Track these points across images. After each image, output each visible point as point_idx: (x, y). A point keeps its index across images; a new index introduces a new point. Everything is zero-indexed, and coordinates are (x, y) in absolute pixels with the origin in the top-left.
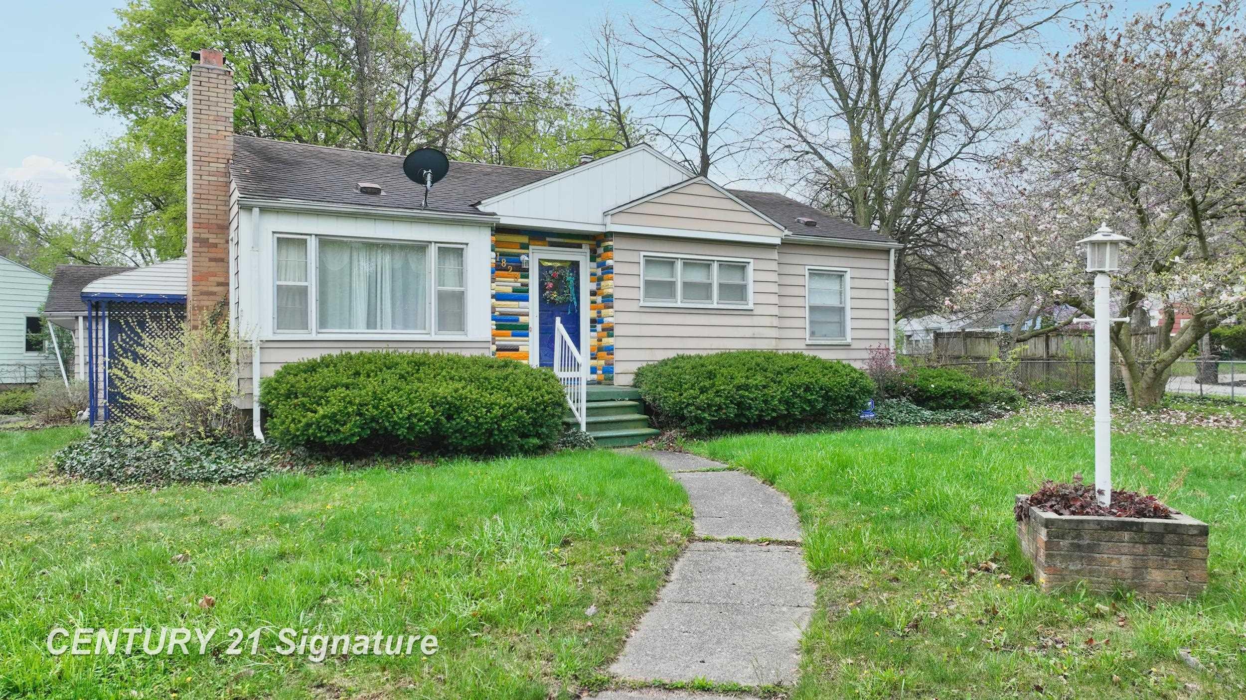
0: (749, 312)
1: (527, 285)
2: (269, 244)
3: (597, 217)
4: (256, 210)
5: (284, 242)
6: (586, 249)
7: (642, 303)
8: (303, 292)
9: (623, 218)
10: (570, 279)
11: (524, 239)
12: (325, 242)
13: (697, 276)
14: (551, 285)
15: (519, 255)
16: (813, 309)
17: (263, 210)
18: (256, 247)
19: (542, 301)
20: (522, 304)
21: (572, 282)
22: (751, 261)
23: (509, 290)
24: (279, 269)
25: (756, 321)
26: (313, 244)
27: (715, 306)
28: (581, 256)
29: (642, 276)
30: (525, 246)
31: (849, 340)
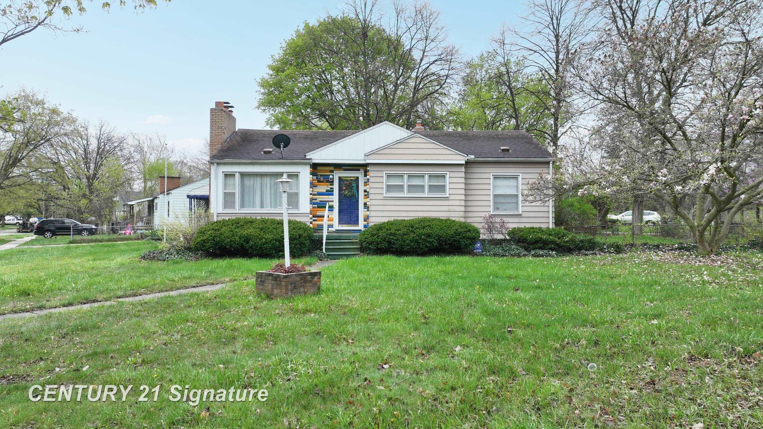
0: (446, 199)
1: (333, 188)
2: (221, 177)
3: (362, 157)
4: (215, 164)
5: (227, 176)
6: (362, 171)
7: (385, 195)
8: (233, 194)
9: (373, 156)
10: (354, 185)
11: (332, 168)
12: (243, 175)
13: (416, 182)
14: (344, 188)
15: (329, 175)
16: (495, 196)
17: (218, 164)
18: (216, 177)
19: (340, 195)
20: (330, 197)
21: (355, 186)
22: (448, 173)
23: (325, 191)
24: (225, 186)
25: (450, 203)
26: (237, 176)
27: (426, 196)
28: (360, 174)
29: (384, 183)
30: (332, 171)
31: (520, 212)
